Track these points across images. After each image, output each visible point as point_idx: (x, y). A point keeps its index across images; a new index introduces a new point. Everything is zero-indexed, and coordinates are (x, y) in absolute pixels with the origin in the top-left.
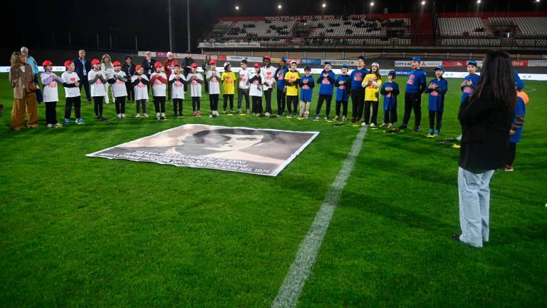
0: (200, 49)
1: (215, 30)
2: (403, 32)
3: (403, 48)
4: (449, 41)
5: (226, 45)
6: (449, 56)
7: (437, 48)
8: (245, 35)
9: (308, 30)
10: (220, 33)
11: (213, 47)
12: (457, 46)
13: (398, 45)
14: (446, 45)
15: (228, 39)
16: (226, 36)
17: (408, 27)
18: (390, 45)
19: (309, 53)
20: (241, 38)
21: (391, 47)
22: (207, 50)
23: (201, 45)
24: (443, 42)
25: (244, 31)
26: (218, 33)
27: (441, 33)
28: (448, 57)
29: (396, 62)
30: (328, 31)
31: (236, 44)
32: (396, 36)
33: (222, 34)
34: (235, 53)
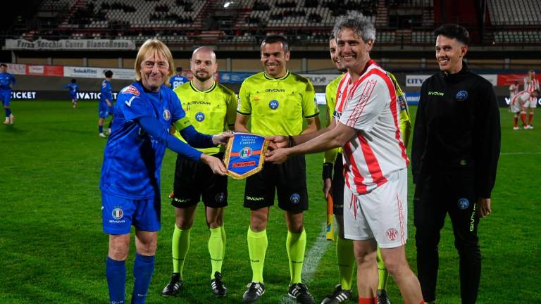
0: (9, 52)
1: (41, 14)
2: (420, 17)
3: (421, 49)
4: (509, 36)
5: (63, 44)
6: (510, 64)
7: (486, 49)
8: (104, 24)
9: (232, 14)
10: (52, 19)
11: (36, 48)
12: (523, 44)
13: (411, 44)
14: (502, 44)
15: (68, 34)
16: (65, 25)
17: (429, 8)
18: (395, 44)
19: (237, 62)
20: (96, 31)
21: (397, 48)
22: (23, 54)
23: (11, 44)
24: (498, 37)
25: (101, 17)
26: (47, 19)
27: (492, 20)
28: (507, 67)
29: (408, 77)
30: (273, 17)
31: (85, 42)
32: (407, 26)
33: (56, 21)
34: (85, 60)
